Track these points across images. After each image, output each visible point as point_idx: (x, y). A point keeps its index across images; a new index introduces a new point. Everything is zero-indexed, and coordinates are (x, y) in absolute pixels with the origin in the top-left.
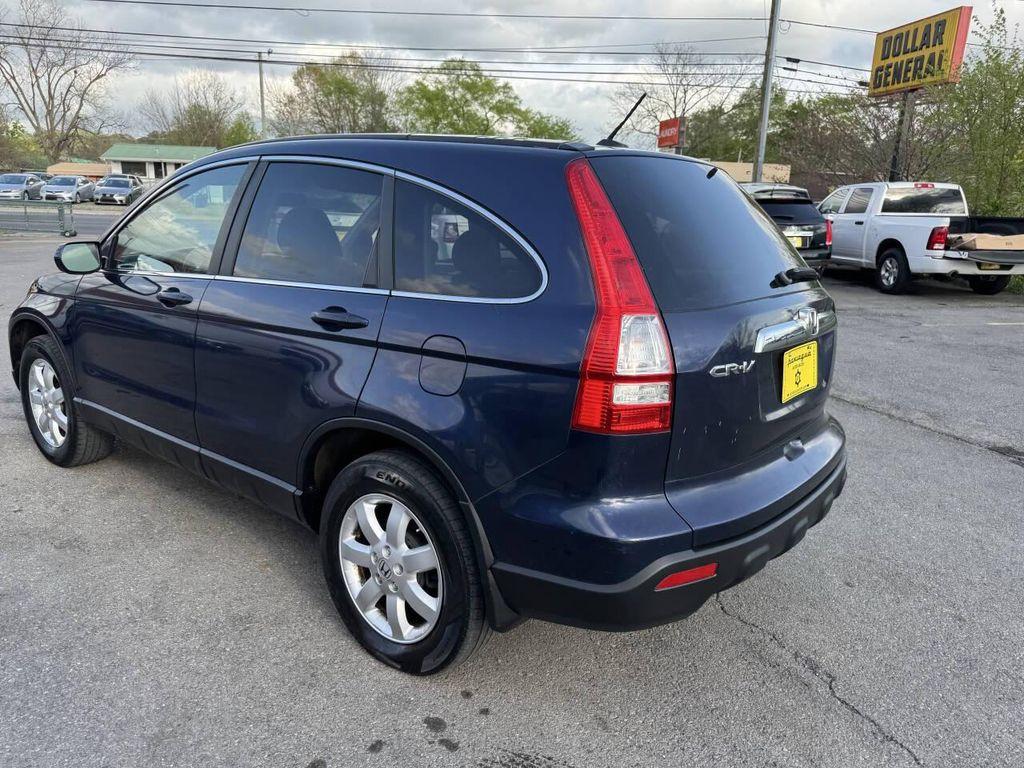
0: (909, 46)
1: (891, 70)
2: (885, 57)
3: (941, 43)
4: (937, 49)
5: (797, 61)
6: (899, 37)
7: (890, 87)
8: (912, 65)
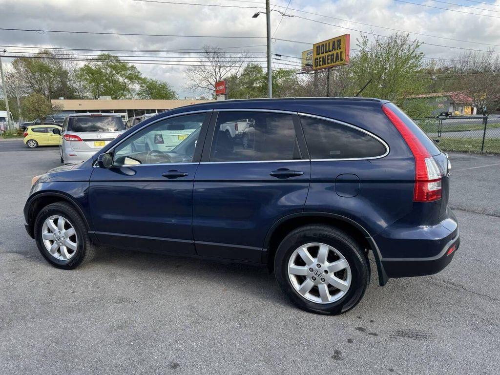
0: (327, 50)
1: (321, 59)
2: (318, 54)
3: (340, 49)
4: (339, 51)
5: (280, 56)
6: (323, 46)
7: (322, 66)
8: (330, 57)
